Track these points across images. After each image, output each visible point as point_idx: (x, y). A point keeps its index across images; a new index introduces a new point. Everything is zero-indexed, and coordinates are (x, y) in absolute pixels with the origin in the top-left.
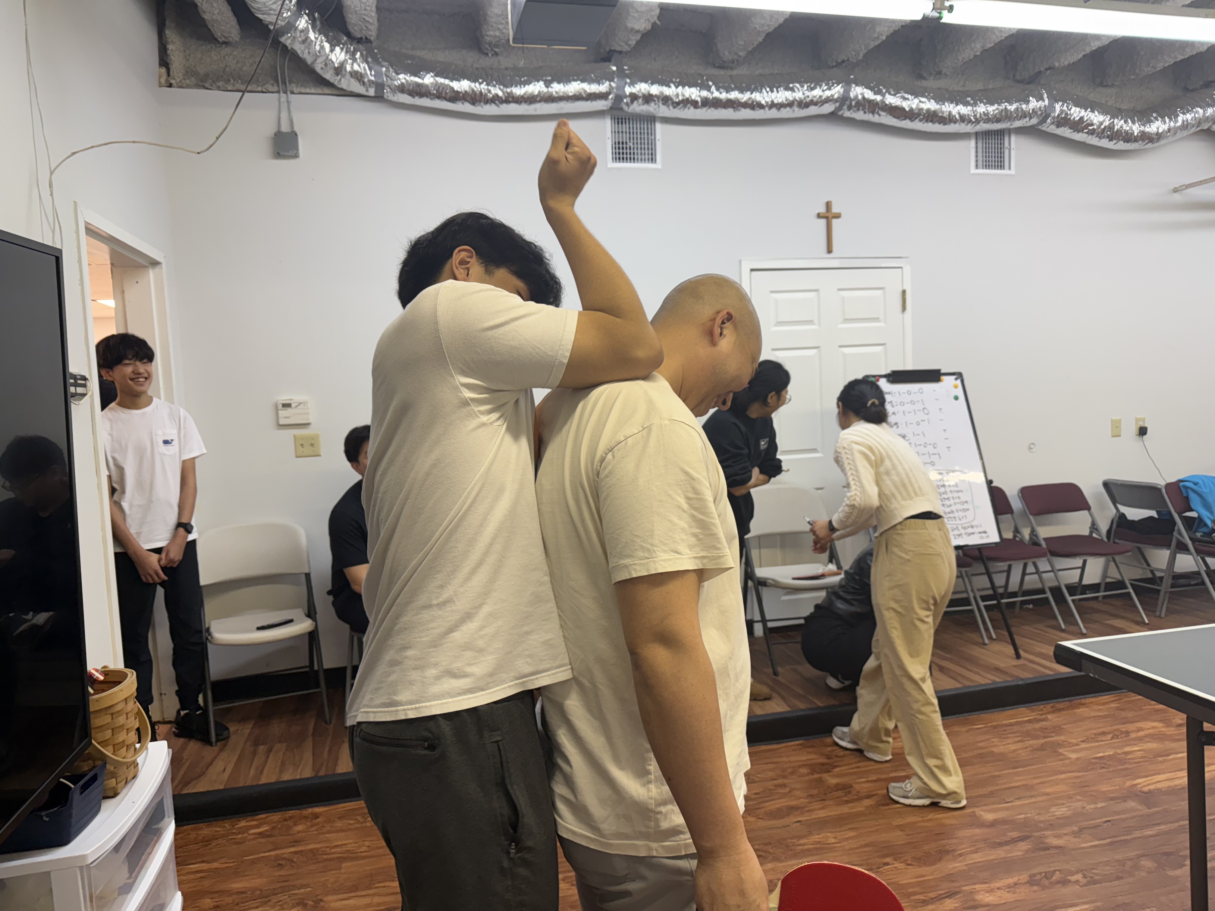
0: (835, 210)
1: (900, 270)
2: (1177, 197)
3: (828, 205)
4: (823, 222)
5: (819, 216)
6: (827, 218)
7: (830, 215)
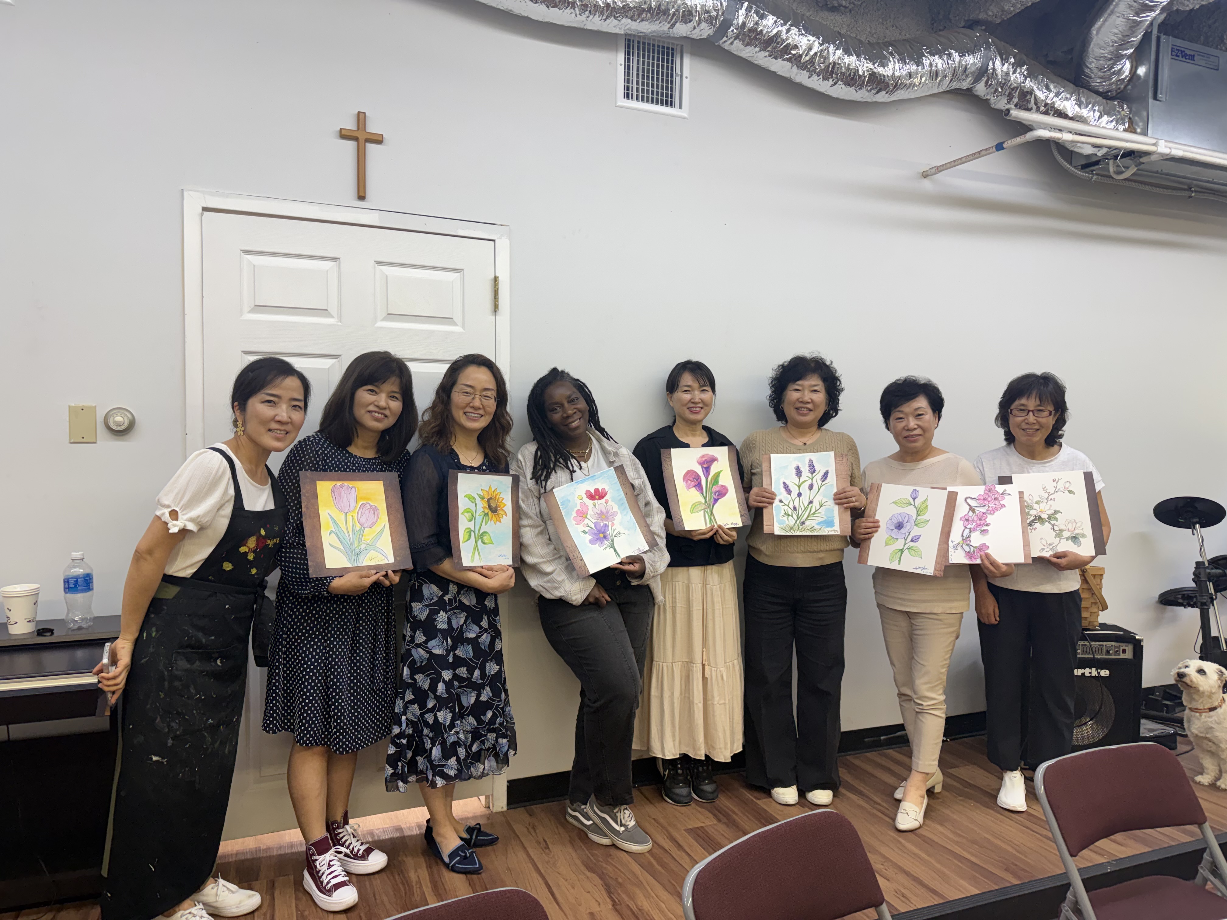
0: (373, 128)
1: (492, 243)
2: (927, 185)
3: (361, 117)
4: (350, 146)
5: (344, 135)
6: (356, 139)
7: (362, 137)
